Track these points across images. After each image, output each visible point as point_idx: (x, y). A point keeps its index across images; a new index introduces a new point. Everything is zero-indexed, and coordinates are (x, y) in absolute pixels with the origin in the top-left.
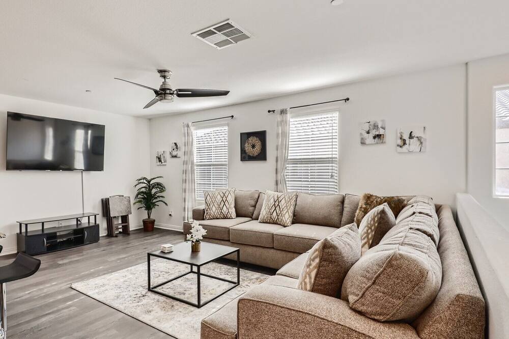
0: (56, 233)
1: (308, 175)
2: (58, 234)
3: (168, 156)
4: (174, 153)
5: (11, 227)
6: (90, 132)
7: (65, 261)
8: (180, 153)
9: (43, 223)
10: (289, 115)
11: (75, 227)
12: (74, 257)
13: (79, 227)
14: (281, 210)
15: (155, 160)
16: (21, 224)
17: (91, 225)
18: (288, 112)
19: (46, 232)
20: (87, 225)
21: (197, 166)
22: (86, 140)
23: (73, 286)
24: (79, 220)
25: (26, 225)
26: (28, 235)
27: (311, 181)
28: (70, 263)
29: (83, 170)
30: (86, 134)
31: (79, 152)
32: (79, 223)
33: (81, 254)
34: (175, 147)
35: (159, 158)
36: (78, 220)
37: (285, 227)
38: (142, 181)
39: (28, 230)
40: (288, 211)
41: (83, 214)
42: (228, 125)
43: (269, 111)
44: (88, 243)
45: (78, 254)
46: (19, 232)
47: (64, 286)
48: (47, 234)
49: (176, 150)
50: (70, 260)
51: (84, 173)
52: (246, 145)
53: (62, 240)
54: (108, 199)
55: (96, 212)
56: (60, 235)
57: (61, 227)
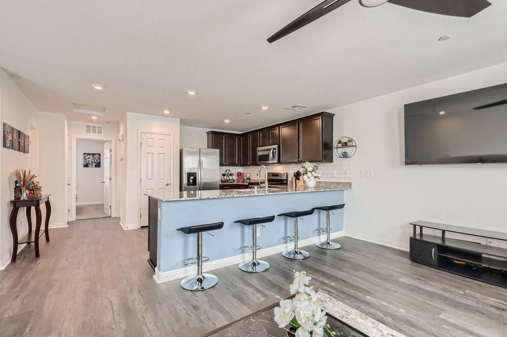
9: (443, 232)
56: (489, 259)
57: (491, 247)
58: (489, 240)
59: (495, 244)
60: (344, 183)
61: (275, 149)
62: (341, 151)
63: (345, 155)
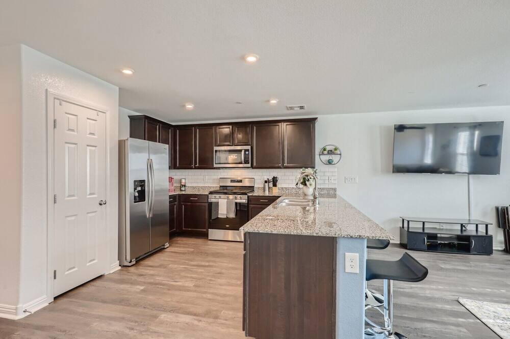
0: (436, 234)
2: (439, 235)
5: (395, 220)
6: (477, 133)
7: (448, 266)
9: (424, 223)
11: (459, 233)
12: (458, 265)
13: (465, 234)
16: (403, 220)
17: (479, 234)
19: (426, 231)
20: (474, 233)
22: (472, 142)
23: (462, 301)
24: (464, 226)
25: (408, 222)
26: (410, 230)
28: (454, 270)
29: (469, 174)
30: (472, 135)
31: (463, 154)
32: (464, 228)
33: (468, 264)
36: (462, 226)
39: (410, 226)
41: (469, 220)
44: (476, 253)
45: (464, 264)
46: (401, 226)
47: (450, 296)
48: (428, 233)
50: (454, 267)
51: (471, 176)
53: (443, 242)
54: (507, 208)
55: (488, 221)
56: (441, 237)
57: (443, 229)
58: (441, 224)
59: (445, 227)
60: (329, 189)
61: (248, 150)
62: (325, 158)
63: (330, 162)
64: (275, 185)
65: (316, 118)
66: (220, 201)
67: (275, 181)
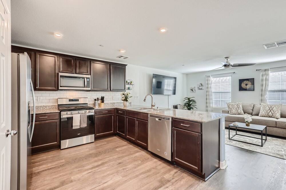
1: (280, 97)
3: (196, 89)
4: (200, 88)
8: (203, 88)
10: (269, 71)
14: (274, 111)
15: (189, 90)
18: (269, 70)
21: (213, 93)
27: (282, 100)
29: (168, 95)
34: (201, 85)
35: (192, 90)
37: (278, 119)
38: (186, 99)
40: (278, 112)
42: (231, 76)
43: (257, 70)
49: (201, 86)
52: (242, 84)
54: (177, 106)
61: (89, 78)
63: (129, 89)
64: (103, 102)
65: (127, 65)
66: (74, 116)
67: (102, 99)
